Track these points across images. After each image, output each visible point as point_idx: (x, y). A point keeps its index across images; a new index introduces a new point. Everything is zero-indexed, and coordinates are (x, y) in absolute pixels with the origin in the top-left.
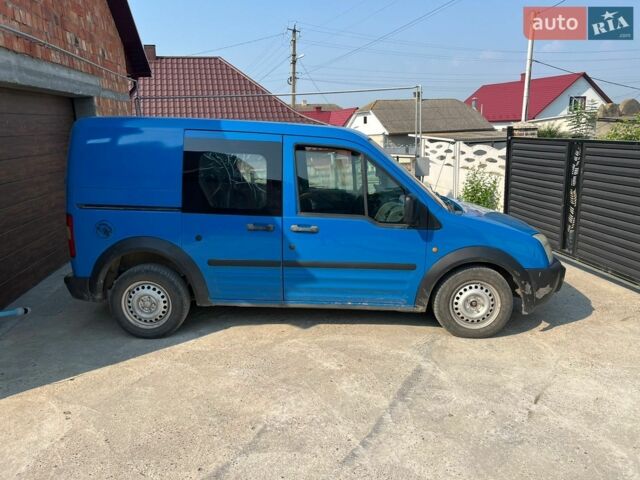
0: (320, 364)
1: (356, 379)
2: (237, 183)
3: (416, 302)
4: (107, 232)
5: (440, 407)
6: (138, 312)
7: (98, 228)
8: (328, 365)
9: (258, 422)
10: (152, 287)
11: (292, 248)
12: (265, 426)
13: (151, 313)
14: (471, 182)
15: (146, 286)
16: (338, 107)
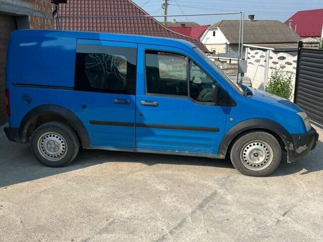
0: (154, 187)
1: (175, 196)
2: (108, 73)
3: (219, 152)
4: (29, 101)
5: (222, 215)
6: (48, 151)
7: (24, 99)
8: (159, 187)
9: (110, 217)
10: (56, 136)
11: (141, 115)
12: (115, 220)
13: (55, 151)
14: (274, 78)
15: (52, 135)
16: (197, 24)
